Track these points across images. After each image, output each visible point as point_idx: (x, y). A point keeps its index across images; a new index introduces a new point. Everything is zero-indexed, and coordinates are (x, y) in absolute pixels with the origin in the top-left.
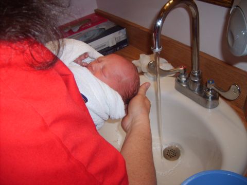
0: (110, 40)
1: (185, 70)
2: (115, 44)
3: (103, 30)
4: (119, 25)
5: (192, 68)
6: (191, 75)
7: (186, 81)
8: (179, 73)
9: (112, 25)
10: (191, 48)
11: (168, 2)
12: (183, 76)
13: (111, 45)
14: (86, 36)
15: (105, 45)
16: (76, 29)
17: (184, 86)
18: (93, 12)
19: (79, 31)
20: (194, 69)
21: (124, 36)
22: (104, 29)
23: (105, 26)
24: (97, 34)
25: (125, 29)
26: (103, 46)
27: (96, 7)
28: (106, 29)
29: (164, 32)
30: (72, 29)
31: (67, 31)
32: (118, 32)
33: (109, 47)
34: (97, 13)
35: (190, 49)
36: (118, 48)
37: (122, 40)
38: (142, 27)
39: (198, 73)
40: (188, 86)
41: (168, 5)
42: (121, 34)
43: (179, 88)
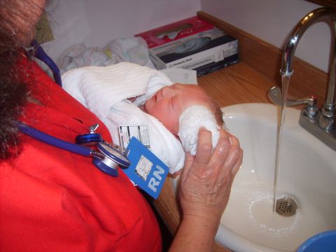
0: (216, 54)
1: (315, 101)
2: (222, 59)
3: (208, 40)
4: (229, 35)
5: (326, 100)
6: (323, 109)
7: (314, 116)
8: (307, 104)
9: (220, 34)
10: (329, 74)
11: (307, 15)
12: (312, 109)
13: (217, 61)
14: (184, 46)
15: (210, 60)
16: (172, 36)
17: (312, 121)
18: (195, 15)
19: (176, 38)
20: (328, 101)
21: (235, 50)
22: (210, 38)
23: (211, 34)
24: (199, 44)
25: (237, 41)
26: (207, 61)
27: (199, 9)
28: (213, 38)
29: (298, 53)
30: (168, 35)
31: (161, 37)
32: (228, 44)
33: (214, 63)
34: (201, 16)
35: (326, 76)
36: (226, 65)
37: (231, 54)
38: (260, 41)
39: (333, 107)
40: (317, 122)
41: (306, 18)
42: (231, 47)
43: (304, 124)
